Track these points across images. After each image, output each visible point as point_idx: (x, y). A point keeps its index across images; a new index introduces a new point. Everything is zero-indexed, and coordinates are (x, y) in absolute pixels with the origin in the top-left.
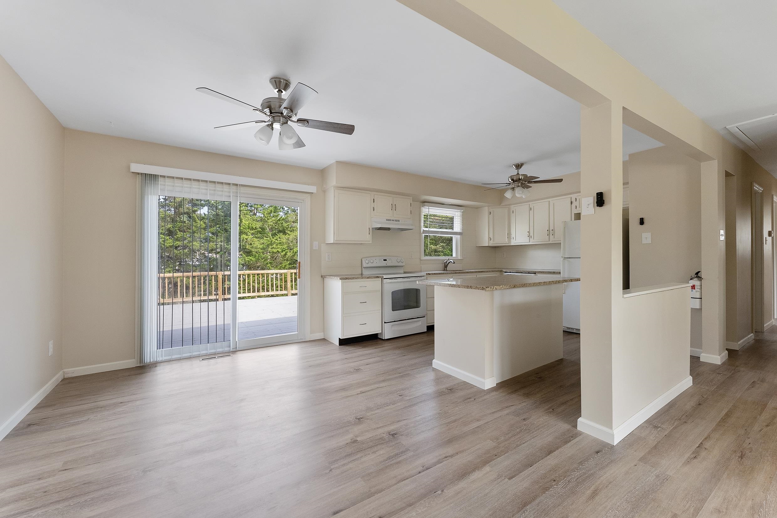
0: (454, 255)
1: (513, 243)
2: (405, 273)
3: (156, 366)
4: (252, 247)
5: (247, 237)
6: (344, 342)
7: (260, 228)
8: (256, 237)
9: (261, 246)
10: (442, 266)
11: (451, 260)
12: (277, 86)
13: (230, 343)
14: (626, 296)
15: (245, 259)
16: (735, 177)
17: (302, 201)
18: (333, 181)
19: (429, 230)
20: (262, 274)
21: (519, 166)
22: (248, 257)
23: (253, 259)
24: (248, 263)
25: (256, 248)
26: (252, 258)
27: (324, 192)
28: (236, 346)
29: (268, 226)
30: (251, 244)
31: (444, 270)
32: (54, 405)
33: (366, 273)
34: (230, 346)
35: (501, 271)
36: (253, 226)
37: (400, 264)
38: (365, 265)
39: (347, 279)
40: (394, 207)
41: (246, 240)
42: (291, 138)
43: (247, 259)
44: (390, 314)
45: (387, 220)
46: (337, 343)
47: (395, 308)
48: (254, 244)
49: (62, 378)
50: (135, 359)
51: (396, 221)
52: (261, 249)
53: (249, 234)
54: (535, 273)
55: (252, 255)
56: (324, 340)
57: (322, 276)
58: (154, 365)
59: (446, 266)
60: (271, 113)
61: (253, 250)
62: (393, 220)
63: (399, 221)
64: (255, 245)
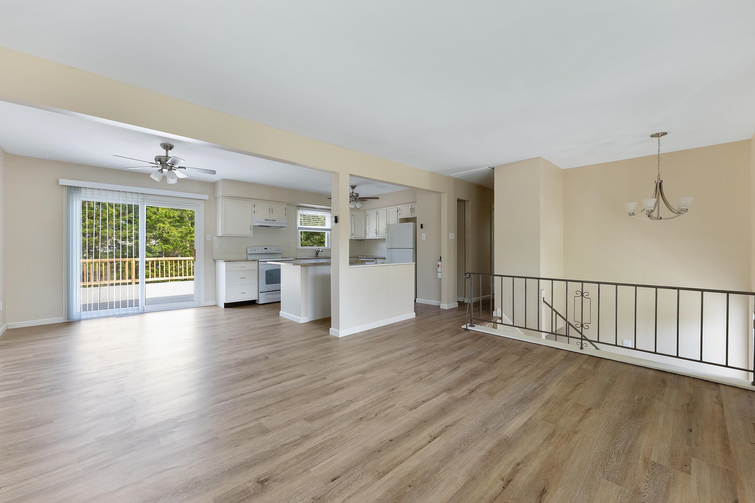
0: (326, 246)
1: (368, 237)
2: (282, 258)
3: (80, 321)
4: (170, 236)
5: (163, 226)
6: (227, 306)
7: (178, 216)
8: (174, 226)
9: (179, 235)
10: (314, 254)
11: (320, 249)
12: (165, 148)
13: (139, 308)
14: (350, 267)
15: (162, 248)
16: (471, 201)
17: (198, 205)
18: (220, 193)
19: (303, 227)
20: (175, 260)
21: (353, 187)
22: (165, 245)
23: (171, 247)
24: (165, 251)
25: (174, 236)
26: (169, 246)
27: (216, 199)
28: (144, 309)
29: (188, 216)
30: (168, 233)
31: (316, 256)
32: (11, 339)
33: (250, 258)
34: (139, 309)
35: (358, 257)
36: (171, 215)
37: (278, 252)
38: (249, 252)
39: (229, 261)
40: (271, 211)
41: (163, 228)
42: (173, 178)
43: (164, 247)
44: (264, 286)
45: (265, 220)
46: (223, 306)
47: (267, 283)
48: (172, 232)
49: (6, 329)
50: (63, 317)
51: (273, 220)
52: (180, 238)
53: (166, 222)
54: (376, 259)
55: (170, 243)
56: (216, 305)
57: (214, 260)
58: (79, 321)
59: (317, 253)
60: (161, 164)
61: (171, 238)
62: (270, 220)
63: (275, 221)
64: (173, 234)
